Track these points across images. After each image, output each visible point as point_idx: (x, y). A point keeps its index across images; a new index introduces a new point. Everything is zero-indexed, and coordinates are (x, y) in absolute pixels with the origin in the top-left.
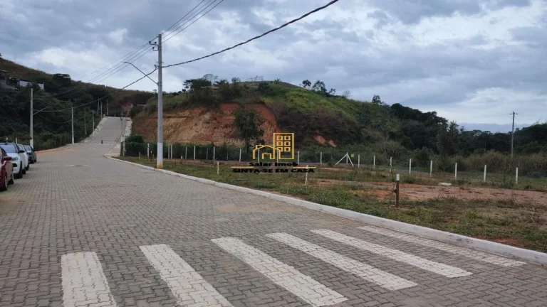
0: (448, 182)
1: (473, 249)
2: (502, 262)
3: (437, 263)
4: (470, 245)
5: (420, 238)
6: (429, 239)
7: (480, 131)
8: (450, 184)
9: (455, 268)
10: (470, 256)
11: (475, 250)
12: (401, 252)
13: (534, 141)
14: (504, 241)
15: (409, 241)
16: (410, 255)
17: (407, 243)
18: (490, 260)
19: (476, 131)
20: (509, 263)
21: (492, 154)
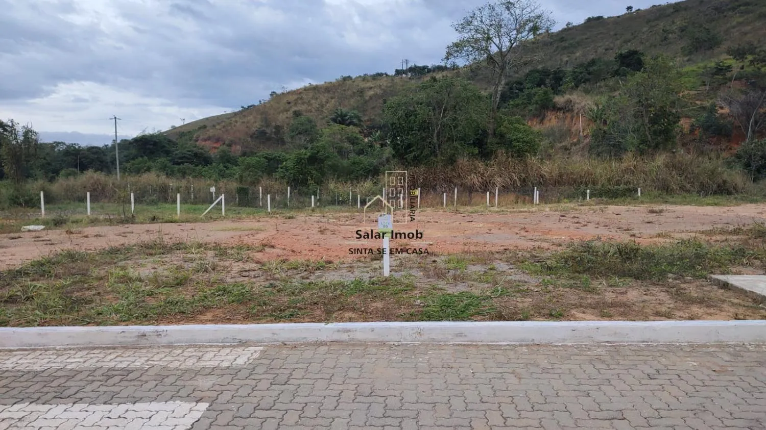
0: (38, 224)
1: (170, 346)
2: (231, 357)
3: (130, 406)
4: (164, 340)
5: (59, 353)
6: (80, 350)
7: (64, 144)
8: (42, 227)
9: (171, 405)
10: (176, 364)
11: (175, 348)
12: (33, 407)
13: (142, 156)
14: (209, 316)
15: (37, 368)
16: (62, 407)
17: (36, 374)
18: (211, 360)
19: (58, 144)
20: (243, 357)
21: (91, 176)
